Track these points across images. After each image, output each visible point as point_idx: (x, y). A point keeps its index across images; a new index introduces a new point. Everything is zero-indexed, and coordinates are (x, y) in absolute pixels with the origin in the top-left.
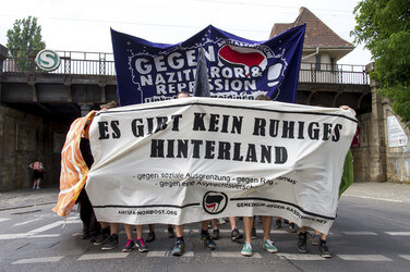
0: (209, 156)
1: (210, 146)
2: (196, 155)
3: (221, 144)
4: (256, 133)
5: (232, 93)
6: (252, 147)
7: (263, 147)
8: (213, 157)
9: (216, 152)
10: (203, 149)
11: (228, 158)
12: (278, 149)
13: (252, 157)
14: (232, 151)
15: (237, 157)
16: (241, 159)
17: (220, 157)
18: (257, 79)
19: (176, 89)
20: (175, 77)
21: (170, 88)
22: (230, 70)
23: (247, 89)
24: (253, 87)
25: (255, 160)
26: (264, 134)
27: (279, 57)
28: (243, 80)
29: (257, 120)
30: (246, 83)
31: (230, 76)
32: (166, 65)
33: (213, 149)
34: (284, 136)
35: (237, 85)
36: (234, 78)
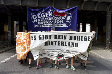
0: (59, 45)
1: (59, 43)
2: (56, 45)
3: (62, 42)
4: (70, 39)
5: (57, 24)
6: (69, 43)
7: (72, 43)
8: (60, 45)
10: (57, 43)
12: (76, 43)
14: (64, 44)
15: (66, 45)
17: (62, 45)
18: (64, 20)
19: (43, 23)
20: (43, 20)
21: (42, 22)
22: (56, 18)
23: (61, 23)
24: (63, 22)
25: (70, 46)
26: (72, 40)
27: (70, 14)
28: (60, 20)
29: (70, 36)
30: (61, 21)
31: (56, 19)
32: (41, 16)
33: (60, 43)
34: (77, 40)
35: (58, 22)
36: (57, 20)
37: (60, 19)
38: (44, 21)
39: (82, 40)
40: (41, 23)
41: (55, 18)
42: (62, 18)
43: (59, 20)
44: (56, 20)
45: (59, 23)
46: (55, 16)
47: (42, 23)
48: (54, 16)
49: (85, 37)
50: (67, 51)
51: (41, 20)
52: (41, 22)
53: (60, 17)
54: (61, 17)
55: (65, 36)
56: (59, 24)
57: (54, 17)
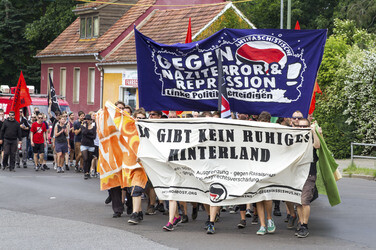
0: (212, 157)
1: (212, 150)
2: (202, 157)
3: (220, 148)
4: (245, 140)
5: (251, 90)
6: (244, 149)
7: (252, 149)
8: (215, 157)
9: (217, 154)
10: (207, 152)
11: (226, 157)
12: (263, 150)
13: (244, 155)
14: (229, 152)
15: (233, 156)
16: (237, 158)
17: (221, 157)
18: (276, 76)
19: (194, 86)
20: (193, 75)
21: (189, 84)
22: (249, 67)
23: (266, 86)
24: (273, 84)
25: (246, 158)
26: (251, 140)
27: (297, 56)
28: (262, 77)
29: (245, 132)
30: (266, 80)
31: (249, 73)
32: (184, 66)
33: (215, 151)
34: (267, 142)
35: (256, 82)
36: (253, 75)
37: (262, 73)
38: (196, 79)
39: (280, 143)
40: (186, 85)
41: (246, 70)
42: (270, 70)
43: (259, 75)
44: (250, 77)
45: (259, 85)
46: (245, 62)
47: (189, 88)
48: (239, 63)
49: (287, 136)
50: (238, 174)
51: (185, 75)
52: (185, 81)
53: (262, 64)
54: (266, 65)
55: (228, 131)
56: (258, 89)
57: (240, 67)
